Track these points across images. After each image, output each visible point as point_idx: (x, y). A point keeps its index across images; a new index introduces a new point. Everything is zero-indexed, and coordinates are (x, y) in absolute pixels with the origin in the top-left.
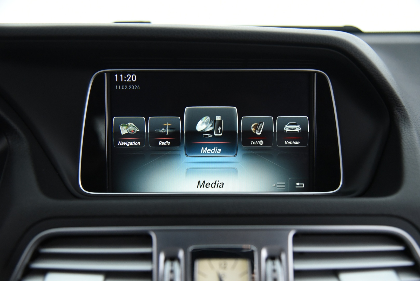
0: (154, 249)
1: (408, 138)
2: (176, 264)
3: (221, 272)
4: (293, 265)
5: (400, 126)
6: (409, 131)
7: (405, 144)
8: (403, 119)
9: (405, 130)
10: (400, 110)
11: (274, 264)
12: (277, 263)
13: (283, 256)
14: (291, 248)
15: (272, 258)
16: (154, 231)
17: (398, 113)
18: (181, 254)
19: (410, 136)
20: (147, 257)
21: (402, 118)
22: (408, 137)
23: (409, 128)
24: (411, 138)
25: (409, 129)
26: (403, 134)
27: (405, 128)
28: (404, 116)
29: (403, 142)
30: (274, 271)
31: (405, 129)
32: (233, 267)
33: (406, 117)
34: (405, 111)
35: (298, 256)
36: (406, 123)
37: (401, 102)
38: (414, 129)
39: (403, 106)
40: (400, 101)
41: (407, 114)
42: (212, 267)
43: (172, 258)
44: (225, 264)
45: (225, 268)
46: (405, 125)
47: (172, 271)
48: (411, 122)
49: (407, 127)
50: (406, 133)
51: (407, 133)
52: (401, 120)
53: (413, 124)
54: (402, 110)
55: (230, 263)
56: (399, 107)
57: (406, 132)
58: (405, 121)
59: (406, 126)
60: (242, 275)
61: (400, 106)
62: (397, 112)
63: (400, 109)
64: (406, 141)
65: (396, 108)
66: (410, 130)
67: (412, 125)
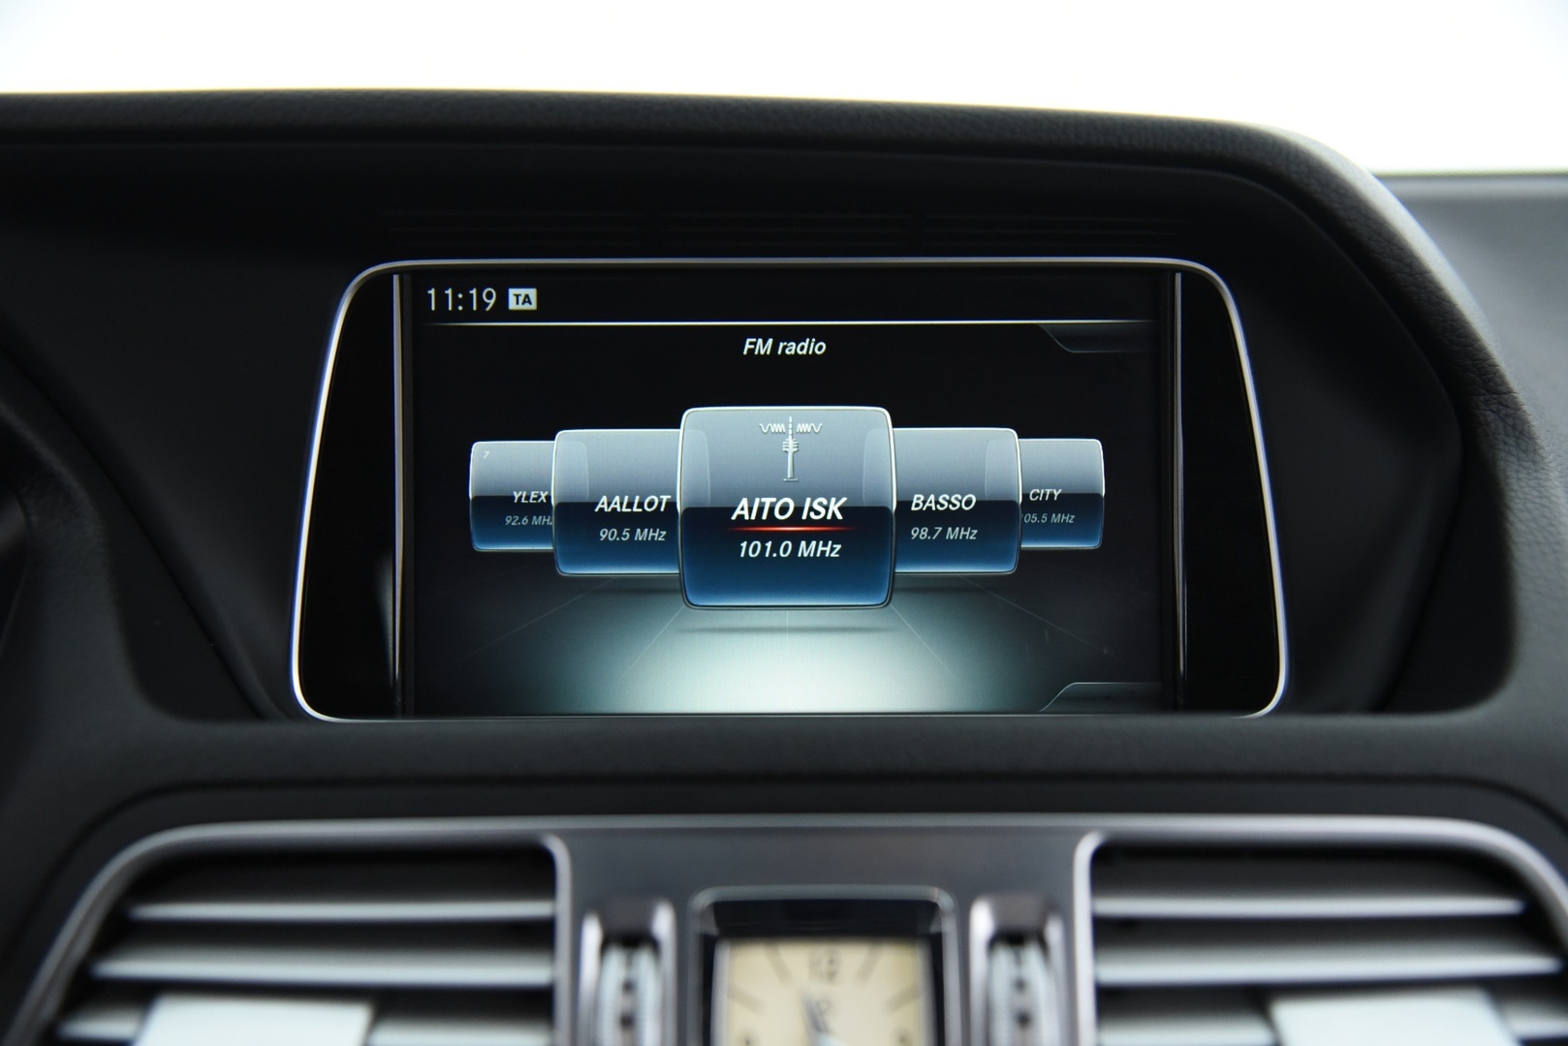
0: (560, 907)
1: (1530, 506)
2: (644, 960)
3: (818, 989)
4: (1090, 969)
5: (1501, 464)
6: (1533, 483)
7: (1520, 526)
8: (1511, 441)
9: (1518, 479)
10: (1501, 407)
11: (1019, 962)
12: (1032, 956)
13: (1054, 932)
14: (1084, 905)
15: (1010, 938)
16: (563, 835)
17: (1491, 416)
18: (663, 923)
19: (1537, 500)
20: (536, 936)
21: (1507, 435)
22: (1534, 502)
23: (1536, 471)
24: (1543, 506)
25: (1535, 474)
26: (1513, 491)
27: (1518, 472)
28: (1514, 427)
29: (1512, 518)
30: (1020, 985)
31: (1521, 476)
32: (864, 974)
33: (1521, 432)
34: (1519, 409)
35: (1111, 933)
36: (1522, 455)
37: (1502, 377)
38: (1553, 475)
39: (1510, 391)
40: (1498, 371)
41: (1528, 422)
42: (783, 973)
43: (630, 938)
44: (831, 962)
45: (831, 976)
46: (1519, 459)
47: (629, 987)
48: (1541, 451)
49: (1525, 468)
50: (1521, 487)
51: (1526, 490)
52: (1505, 443)
53: (1551, 457)
54: (1507, 406)
55: (851, 956)
56: (1495, 396)
57: (1522, 484)
58: (1518, 446)
59: (1526, 464)
60: (897, 1003)
61: (1502, 389)
62: (1488, 413)
63: (1500, 403)
64: (1524, 516)
65: (1482, 398)
66: (1537, 479)
67: (1547, 460)
